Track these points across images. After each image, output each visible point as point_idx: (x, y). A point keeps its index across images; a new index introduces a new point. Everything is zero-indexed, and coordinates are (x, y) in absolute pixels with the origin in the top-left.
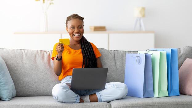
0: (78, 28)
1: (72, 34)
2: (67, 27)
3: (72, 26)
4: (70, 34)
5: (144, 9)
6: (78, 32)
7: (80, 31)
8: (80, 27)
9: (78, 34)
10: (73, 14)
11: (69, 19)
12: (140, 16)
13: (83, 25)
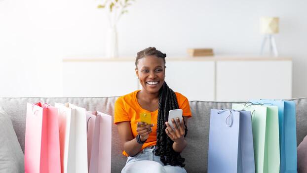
0: (154, 71)
1: (144, 81)
2: (137, 69)
3: (145, 67)
4: (141, 81)
5: (276, 20)
6: (154, 79)
7: (157, 76)
8: (159, 70)
9: (155, 81)
10: (148, 47)
11: (140, 55)
12: (270, 31)
13: (165, 67)
